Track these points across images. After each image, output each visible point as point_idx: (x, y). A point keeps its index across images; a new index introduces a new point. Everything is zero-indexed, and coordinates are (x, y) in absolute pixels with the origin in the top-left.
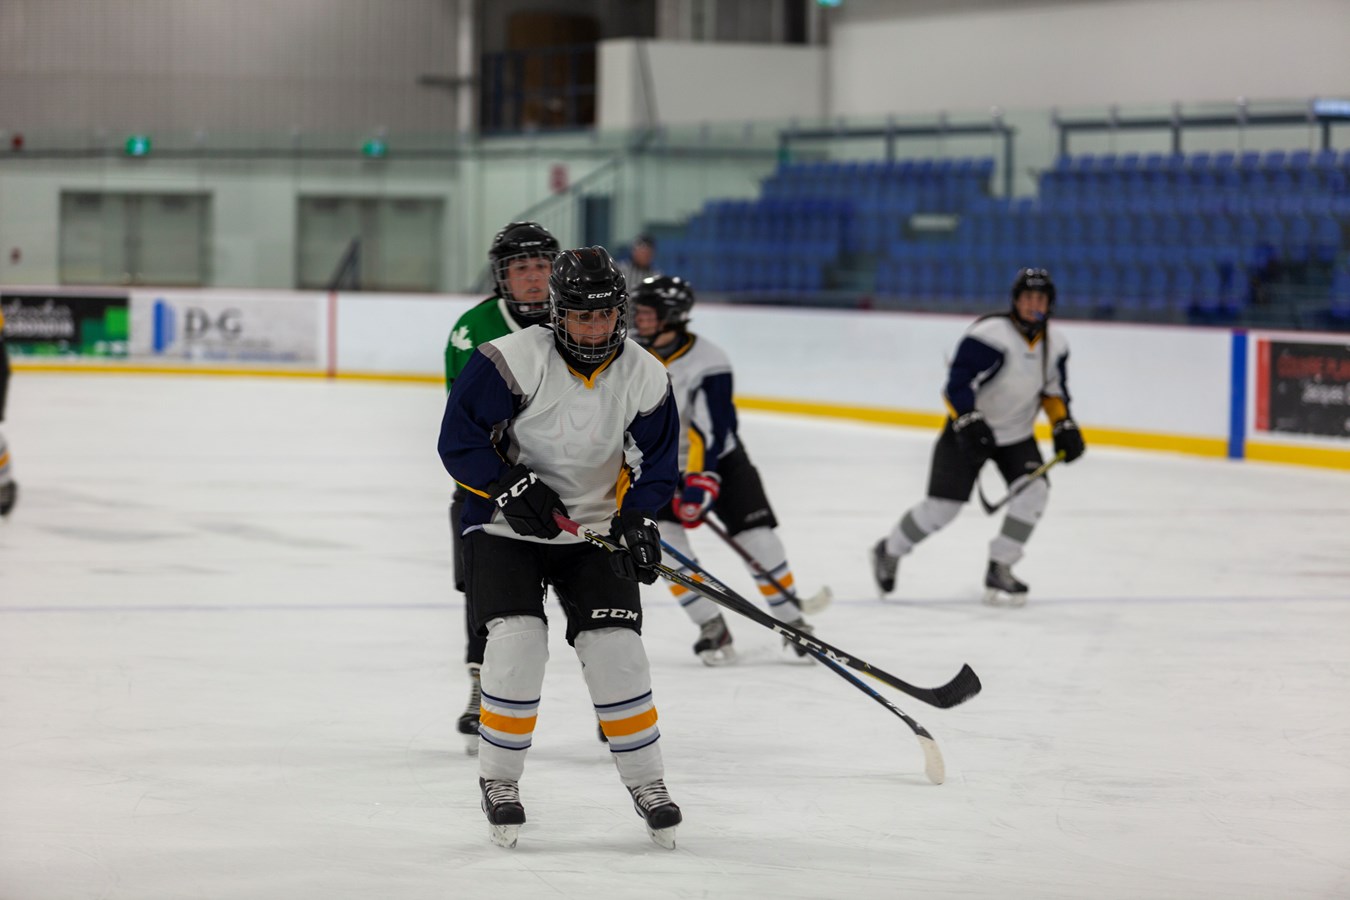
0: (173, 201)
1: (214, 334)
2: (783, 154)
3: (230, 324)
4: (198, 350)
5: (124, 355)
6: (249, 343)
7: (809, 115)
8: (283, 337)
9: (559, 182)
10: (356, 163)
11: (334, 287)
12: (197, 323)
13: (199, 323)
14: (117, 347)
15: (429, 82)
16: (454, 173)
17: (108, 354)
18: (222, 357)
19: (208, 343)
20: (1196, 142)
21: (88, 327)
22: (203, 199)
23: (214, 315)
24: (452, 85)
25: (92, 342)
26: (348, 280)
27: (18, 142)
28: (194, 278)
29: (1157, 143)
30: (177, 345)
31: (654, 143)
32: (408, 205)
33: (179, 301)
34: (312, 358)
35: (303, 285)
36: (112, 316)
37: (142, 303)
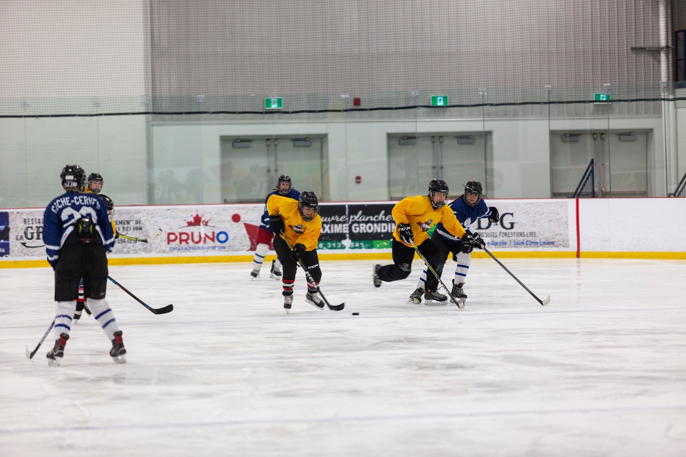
0: (465, 138)
1: (496, 229)
6: (518, 234)
10: (590, 108)
11: (577, 195)
18: (502, 245)
19: (492, 236)
22: (486, 136)
24: (656, 51)
26: (588, 189)
27: (357, 102)
32: (626, 135)
34: (565, 243)
35: (555, 195)
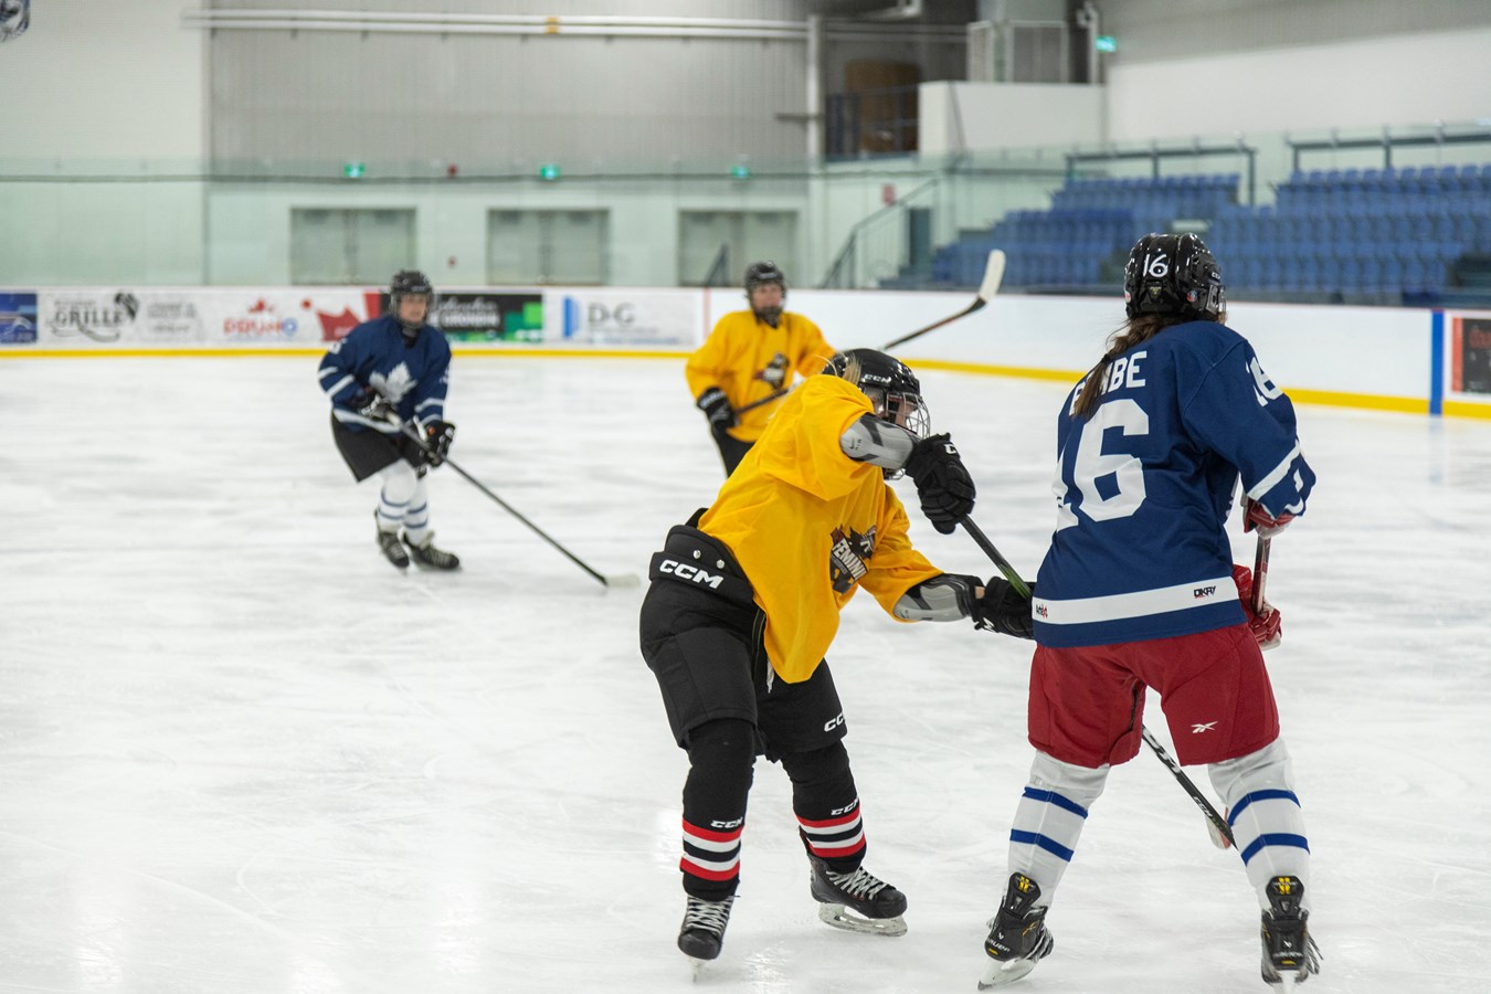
0: (578, 216)
1: (612, 323)
2: (1069, 173)
3: (625, 314)
4: (599, 336)
5: (539, 341)
6: (640, 330)
7: (1089, 142)
8: (667, 326)
9: (889, 199)
10: (726, 184)
11: (707, 285)
12: (598, 315)
13: (600, 315)
14: (534, 334)
15: (783, 118)
16: (805, 191)
17: (527, 340)
18: (618, 341)
19: (607, 330)
20: (1404, 158)
21: (511, 318)
22: (603, 214)
23: (611, 308)
24: (803, 120)
25: (514, 331)
26: (719, 278)
27: (453, 170)
28: (594, 279)
29: (1372, 160)
30: (582, 332)
31: (963, 166)
32: (768, 217)
33: (583, 297)
34: (691, 342)
35: (684, 283)
36: (530, 311)
37: (554, 298)
